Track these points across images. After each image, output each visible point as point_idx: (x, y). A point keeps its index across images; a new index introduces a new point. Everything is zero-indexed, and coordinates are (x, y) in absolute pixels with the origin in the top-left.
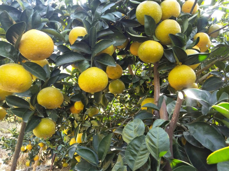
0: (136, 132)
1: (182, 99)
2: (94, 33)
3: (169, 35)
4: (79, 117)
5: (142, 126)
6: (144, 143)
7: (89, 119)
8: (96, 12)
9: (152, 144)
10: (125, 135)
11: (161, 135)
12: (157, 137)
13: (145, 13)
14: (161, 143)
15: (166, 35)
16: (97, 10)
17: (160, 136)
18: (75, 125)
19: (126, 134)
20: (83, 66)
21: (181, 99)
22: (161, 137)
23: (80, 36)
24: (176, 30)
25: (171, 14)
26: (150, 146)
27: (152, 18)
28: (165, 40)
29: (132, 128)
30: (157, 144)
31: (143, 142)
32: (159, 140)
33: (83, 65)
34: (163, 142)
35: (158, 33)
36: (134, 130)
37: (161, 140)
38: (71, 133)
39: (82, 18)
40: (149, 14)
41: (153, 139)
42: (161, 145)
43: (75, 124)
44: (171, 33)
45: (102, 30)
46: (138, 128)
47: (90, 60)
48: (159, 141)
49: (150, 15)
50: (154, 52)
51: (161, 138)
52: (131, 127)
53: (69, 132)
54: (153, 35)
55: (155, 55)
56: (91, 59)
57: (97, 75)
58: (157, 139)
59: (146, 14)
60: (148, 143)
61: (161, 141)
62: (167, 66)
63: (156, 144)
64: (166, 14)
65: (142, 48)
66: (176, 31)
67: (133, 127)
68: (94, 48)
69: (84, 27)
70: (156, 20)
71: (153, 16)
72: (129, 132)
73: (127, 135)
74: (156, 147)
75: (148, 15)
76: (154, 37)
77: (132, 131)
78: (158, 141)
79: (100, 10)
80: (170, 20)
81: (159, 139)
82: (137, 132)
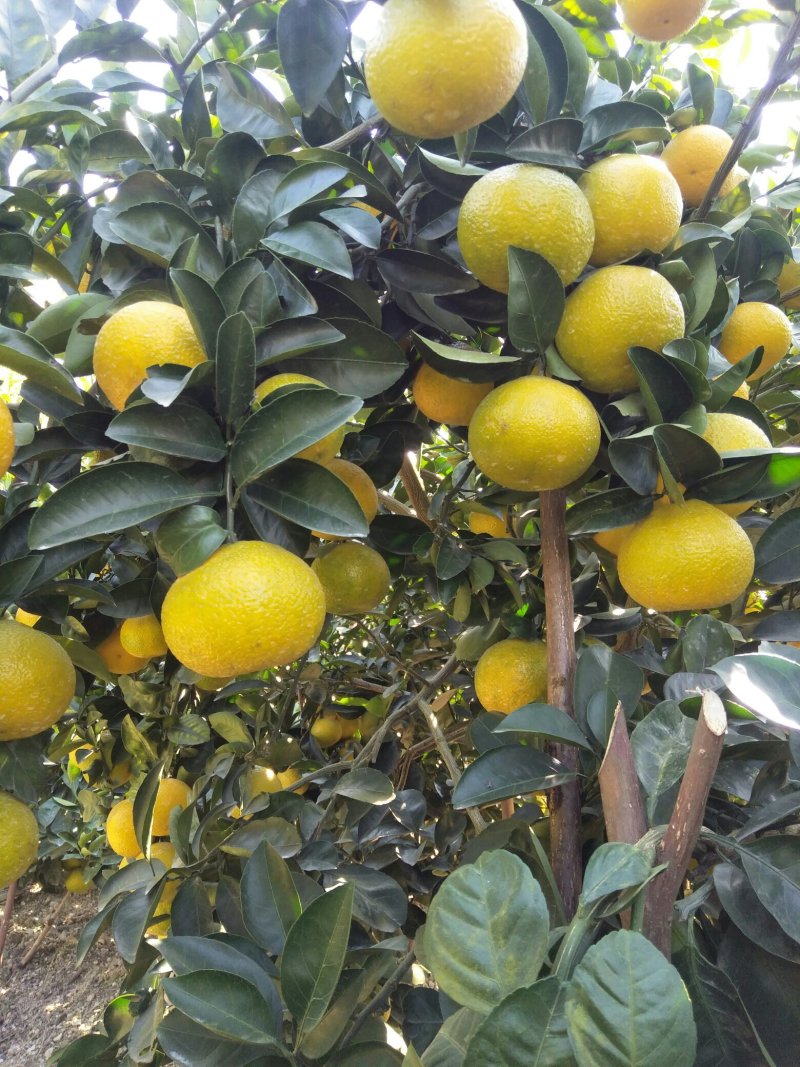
0: (502, 942)
1: (724, 734)
2: (239, 346)
3: (629, 352)
4: (146, 693)
5: (531, 904)
6: (556, 1027)
7: (198, 696)
8: (241, 209)
9: (602, 1040)
10: (442, 951)
11: (644, 984)
12: (629, 999)
13: (511, 236)
14: (650, 1035)
15: (615, 350)
16: (245, 195)
17: (640, 991)
18: (131, 738)
19: (448, 947)
20: (186, 536)
21: (719, 733)
22: (649, 996)
23: (161, 361)
24: (664, 327)
25: (636, 235)
26: (591, 1050)
27: (545, 263)
28: (606, 375)
29: (478, 909)
30: (631, 1040)
31: (554, 1018)
32: (641, 1018)
33: (186, 530)
34: (664, 1029)
35: (575, 338)
36: (489, 923)
37: (653, 1015)
38: (108, 772)
39: (158, 237)
40: (530, 241)
41: (610, 1011)
42: (653, 1046)
43: (130, 735)
44: (642, 343)
45: (281, 323)
46: (514, 918)
47: (220, 494)
48: (641, 1025)
49: (537, 246)
50: (557, 446)
51: (652, 1005)
52: (470, 900)
53: (98, 771)
54: (546, 347)
55: (561, 459)
56: (224, 487)
57: (270, 593)
58: (629, 1011)
59: (515, 242)
60: (583, 1032)
61: (654, 1025)
62: (615, 505)
63: (624, 1044)
64: (615, 239)
65: (497, 423)
66: (661, 331)
67: (484, 902)
68: (246, 438)
69: (180, 305)
70: (563, 272)
71: (550, 255)
72: (461, 934)
73: (454, 955)
74: (624, 1059)
75: (525, 246)
76: (550, 353)
77: (478, 930)
78: (635, 1023)
79: (262, 196)
80: (633, 270)
81: (642, 1011)
82: (506, 937)
